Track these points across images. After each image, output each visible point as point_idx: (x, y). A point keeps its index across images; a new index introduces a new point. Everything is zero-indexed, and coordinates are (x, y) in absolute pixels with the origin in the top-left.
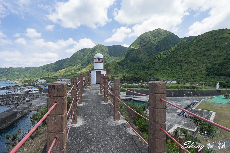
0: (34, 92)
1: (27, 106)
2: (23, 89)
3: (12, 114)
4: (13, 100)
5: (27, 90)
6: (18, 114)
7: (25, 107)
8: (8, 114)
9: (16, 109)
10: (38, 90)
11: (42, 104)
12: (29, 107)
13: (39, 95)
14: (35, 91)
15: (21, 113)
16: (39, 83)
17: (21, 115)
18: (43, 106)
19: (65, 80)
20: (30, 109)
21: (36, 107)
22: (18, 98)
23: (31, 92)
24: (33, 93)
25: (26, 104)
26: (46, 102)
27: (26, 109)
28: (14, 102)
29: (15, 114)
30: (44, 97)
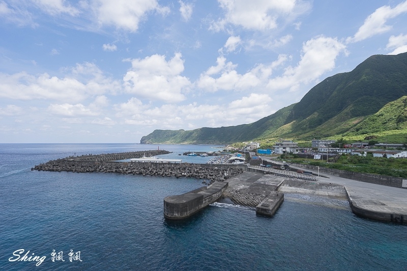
0: (239, 163)
1: (220, 188)
2: (231, 156)
3: (196, 199)
4: (212, 173)
5: (232, 158)
6: (205, 200)
7: (216, 189)
8: (192, 197)
9: (206, 189)
10: (245, 159)
11: (242, 187)
12: (223, 190)
13: (243, 168)
14: (241, 161)
15: (209, 199)
16: (249, 148)
17: (209, 201)
18: (243, 191)
19: (288, 144)
20: (224, 194)
21: (233, 191)
22: (217, 170)
23: (235, 163)
24: (236, 165)
25: (221, 183)
26: (248, 185)
27: (216, 193)
28: (212, 176)
29: (200, 199)
30: (249, 173)
